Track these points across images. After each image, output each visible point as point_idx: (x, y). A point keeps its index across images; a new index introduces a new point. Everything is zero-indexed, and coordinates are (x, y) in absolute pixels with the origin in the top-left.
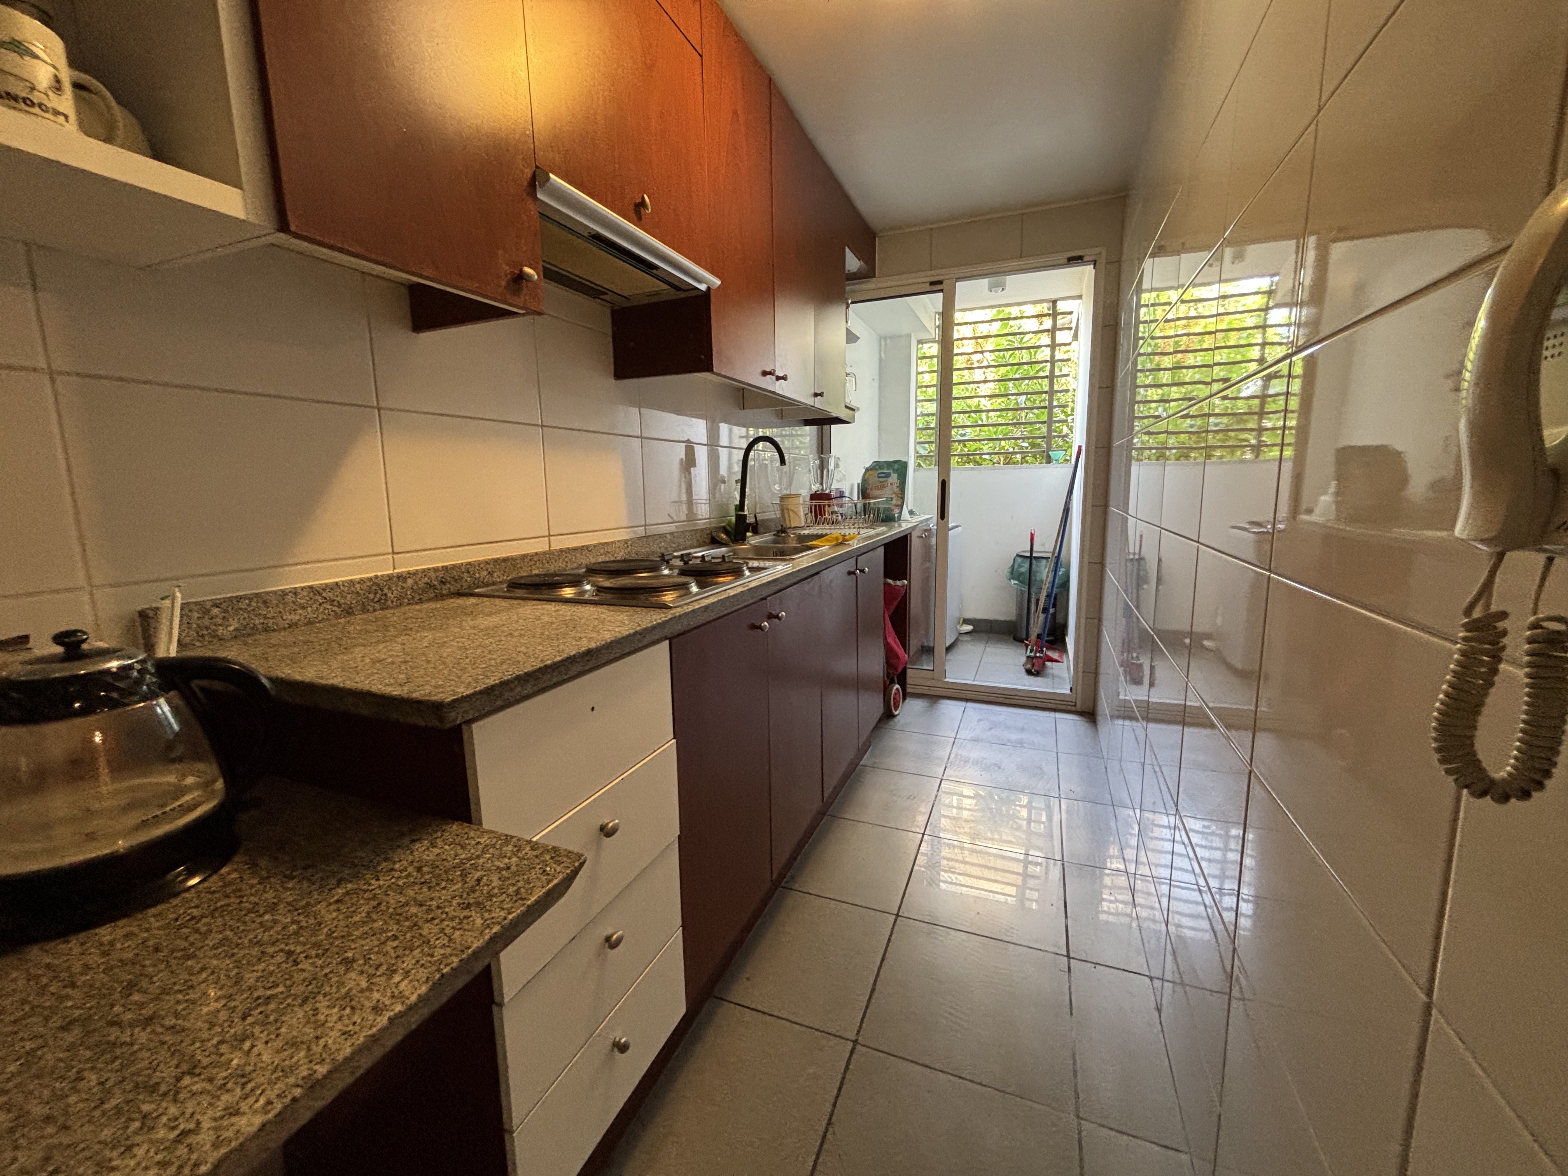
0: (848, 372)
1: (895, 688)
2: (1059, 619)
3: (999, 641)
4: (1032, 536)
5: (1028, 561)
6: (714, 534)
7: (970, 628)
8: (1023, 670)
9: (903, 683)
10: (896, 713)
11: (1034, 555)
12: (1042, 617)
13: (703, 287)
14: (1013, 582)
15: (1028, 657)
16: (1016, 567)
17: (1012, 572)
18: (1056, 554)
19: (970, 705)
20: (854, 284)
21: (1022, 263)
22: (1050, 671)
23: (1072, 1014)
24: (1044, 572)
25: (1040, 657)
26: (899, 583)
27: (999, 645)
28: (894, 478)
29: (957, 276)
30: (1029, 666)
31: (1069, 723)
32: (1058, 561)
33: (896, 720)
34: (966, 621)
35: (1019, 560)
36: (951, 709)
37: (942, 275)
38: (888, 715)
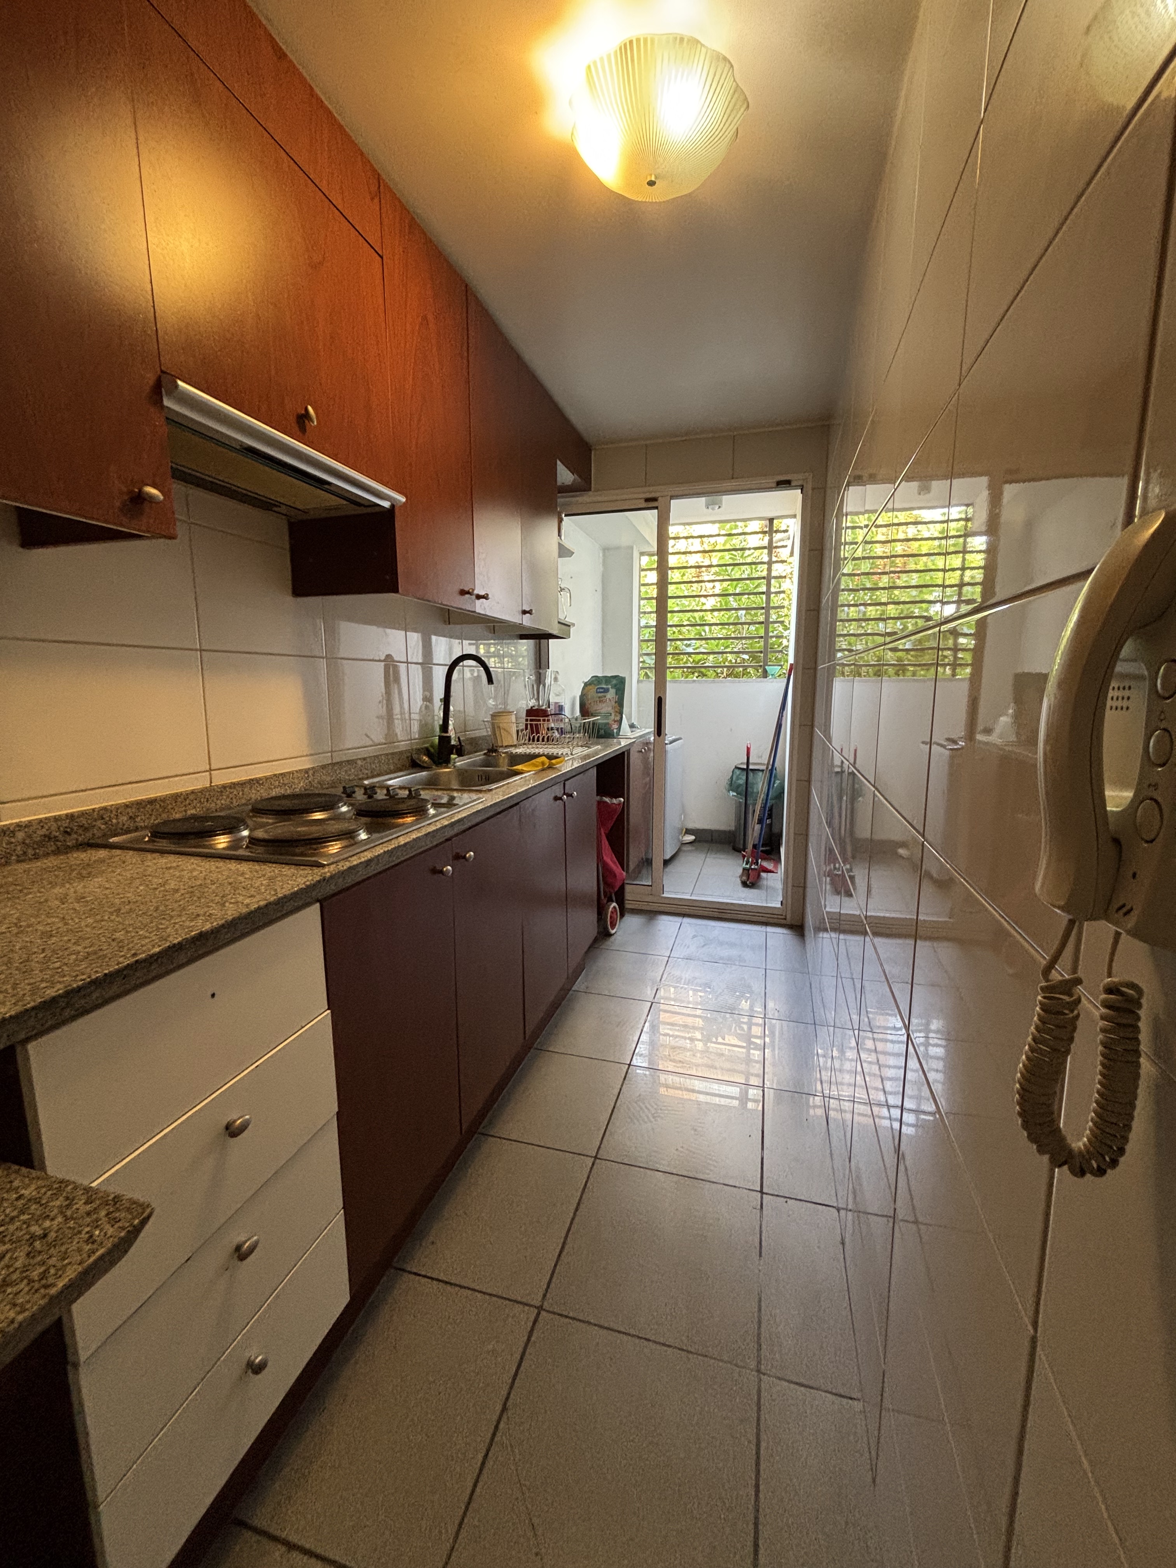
0: (562, 586)
1: (612, 906)
2: (775, 830)
3: (718, 851)
4: (748, 749)
5: (745, 773)
6: (415, 756)
7: (691, 838)
8: (739, 882)
9: (621, 902)
10: (613, 932)
11: (751, 767)
12: (757, 827)
13: (386, 504)
14: (732, 793)
15: (744, 869)
16: (734, 779)
17: (731, 785)
18: (770, 767)
19: (686, 920)
20: (566, 497)
21: (734, 483)
22: (765, 882)
23: (760, 1255)
24: (760, 784)
25: (754, 869)
26: (615, 801)
27: (718, 855)
28: (611, 694)
29: (673, 493)
30: (744, 878)
31: (778, 937)
32: (772, 772)
33: (612, 939)
34: (688, 832)
35: (738, 772)
36: (668, 925)
37: (655, 492)
38: (604, 934)
